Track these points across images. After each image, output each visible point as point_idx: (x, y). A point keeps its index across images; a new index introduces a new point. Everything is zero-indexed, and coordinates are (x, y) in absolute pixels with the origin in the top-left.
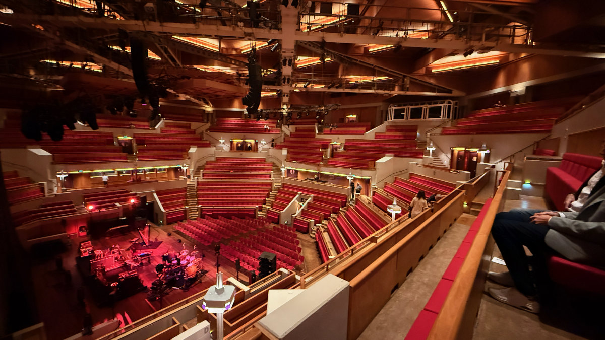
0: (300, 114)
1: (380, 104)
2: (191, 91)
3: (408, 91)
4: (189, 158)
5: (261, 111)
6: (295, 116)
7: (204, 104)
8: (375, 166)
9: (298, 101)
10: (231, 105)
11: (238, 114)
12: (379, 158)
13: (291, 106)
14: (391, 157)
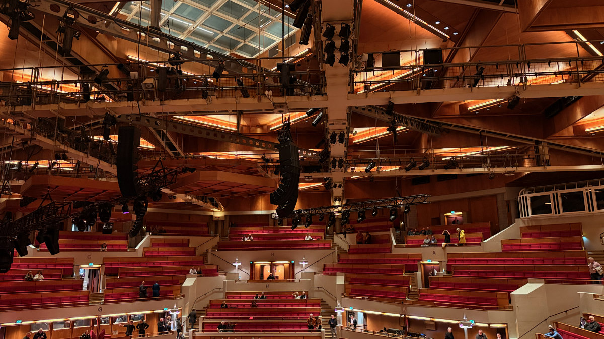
0: (362, 214)
1: (503, 190)
2: (196, 188)
3: (549, 165)
4: (183, 296)
5: (299, 212)
6: (354, 217)
7: (212, 206)
8: (510, 302)
9: (359, 193)
10: (253, 207)
11: (264, 220)
12: (517, 287)
13: (348, 201)
14: (541, 285)
